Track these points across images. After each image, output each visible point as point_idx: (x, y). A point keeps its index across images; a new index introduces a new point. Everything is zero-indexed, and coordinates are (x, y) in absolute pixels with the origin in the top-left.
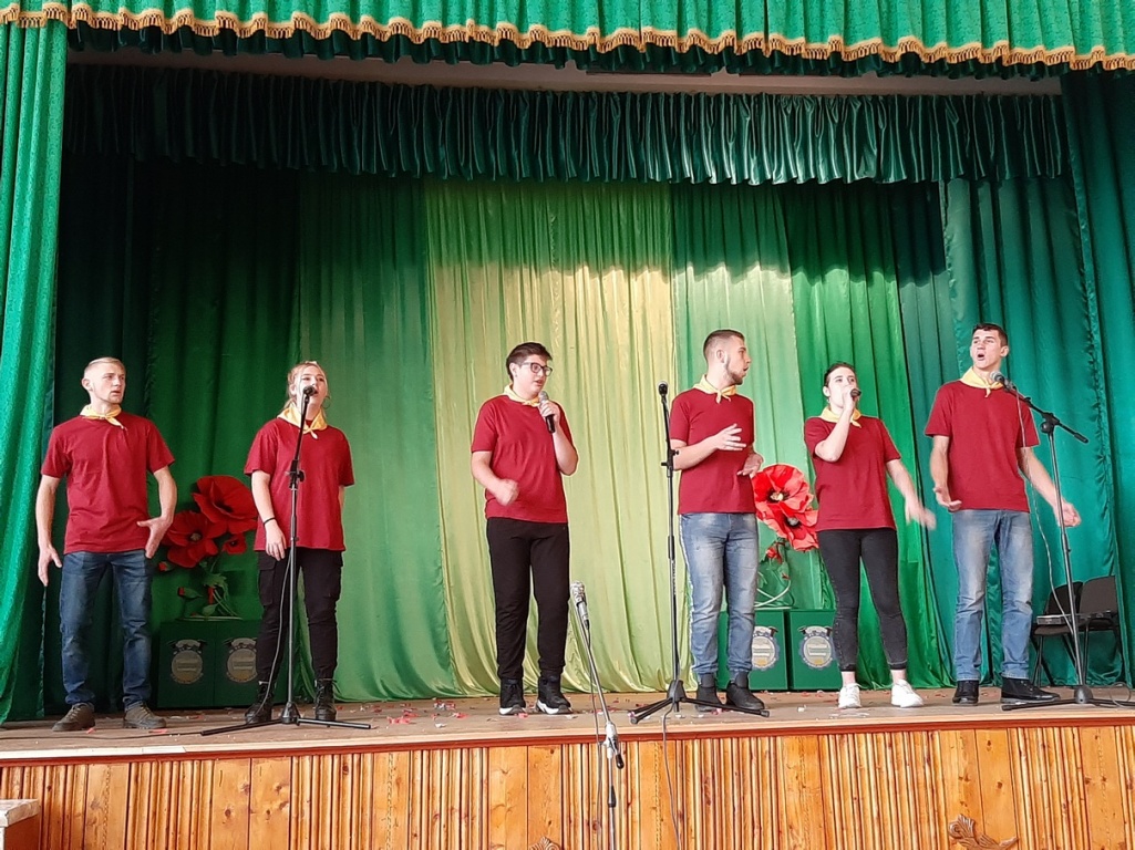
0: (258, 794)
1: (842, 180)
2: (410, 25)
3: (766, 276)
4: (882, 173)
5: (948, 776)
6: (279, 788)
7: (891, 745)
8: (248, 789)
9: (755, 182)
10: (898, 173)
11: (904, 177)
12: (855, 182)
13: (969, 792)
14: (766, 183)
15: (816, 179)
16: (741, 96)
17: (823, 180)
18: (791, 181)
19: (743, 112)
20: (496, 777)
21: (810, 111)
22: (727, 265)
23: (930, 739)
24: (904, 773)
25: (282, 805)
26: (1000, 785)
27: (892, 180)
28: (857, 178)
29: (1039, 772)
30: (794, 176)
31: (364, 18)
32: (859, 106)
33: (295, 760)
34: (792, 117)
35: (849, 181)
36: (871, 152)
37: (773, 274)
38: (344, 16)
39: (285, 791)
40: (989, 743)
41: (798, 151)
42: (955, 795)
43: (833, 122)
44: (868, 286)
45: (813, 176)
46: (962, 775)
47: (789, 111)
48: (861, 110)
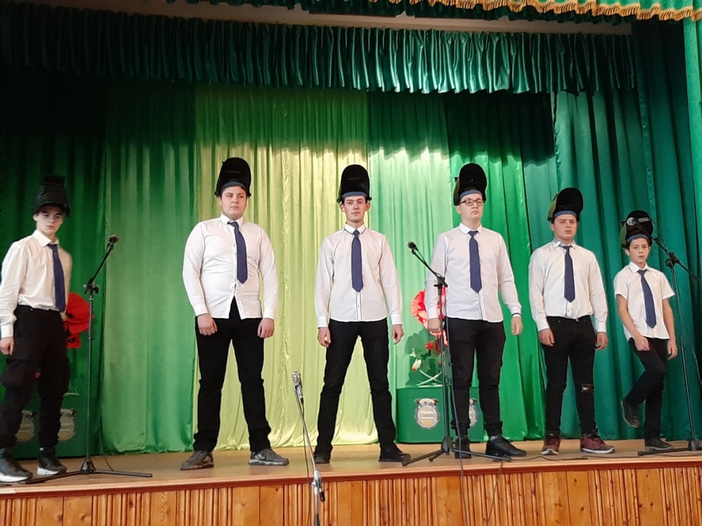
0: (68, 522)
1: (486, 90)
3: (432, 158)
4: (513, 87)
5: (547, 503)
6: (83, 518)
7: (509, 482)
9: (426, 91)
10: (524, 87)
11: (528, 89)
12: (494, 92)
13: (561, 515)
14: (434, 92)
15: (468, 90)
16: (417, 31)
17: (473, 90)
18: (451, 91)
19: (418, 42)
20: (237, 508)
21: (464, 42)
22: (407, 149)
23: (536, 478)
24: (518, 502)
26: (582, 509)
27: (519, 91)
28: (496, 89)
29: (608, 500)
30: (453, 87)
32: (497, 39)
33: (95, 498)
34: (452, 47)
35: (490, 91)
36: (506, 72)
37: (438, 154)
39: (88, 519)
40: (575, 481)
41: (455, 70)
42: (553, 517)
43: (480, 50)
44: (503, 165)
45: (466, 88)
46: (557, 502)
47: (450, 42)
48: (499, 42)
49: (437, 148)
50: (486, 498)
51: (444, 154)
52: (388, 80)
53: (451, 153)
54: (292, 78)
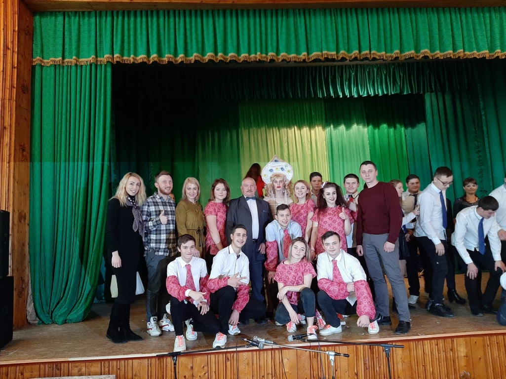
0: (196, 369)
1: (388, 94)
2: (236, 55)
3: (359, 128)
4: (402, 91)
5: (459, 356)
6: (203, 367)
7: (437, 345)
8: (192, 368)
9: (356, 96)
10: (408, 91)
11: (410, 92)
12: (392, 95)
13: (468, 362)
14: (360, 97)
15: (378, 94)
16: (350, 66)
17: (380, 94)
18: (369, 95)
19: (351, 71)
20: (285, 361)
21: (375, 70)
22: (345, 124)
23: (453, 341)
24: (443, 355)
25: (205, 374)
26: (480, 358)
27: (405, 93)
28: (393, 93)
29: (496, 353)
31: (220, 54)
32: (393, 67)
33: (209, 356)
34: (369, 72)
35: (390, 94)
36: (398, 83)
37: (361, 127)
38: (212, 54)
39: (206, 368)
40: (476, 342)
41: (371, 84)
42: (463, 364)
43: (384, 73)
44: (395, 130)
46: (465, 355)
47: (368, 70)
49: (361, 123)
50: (424, 353)
51: (364, 126)
52: (336, 92)
53: (368, 125)
54: (287, 95)
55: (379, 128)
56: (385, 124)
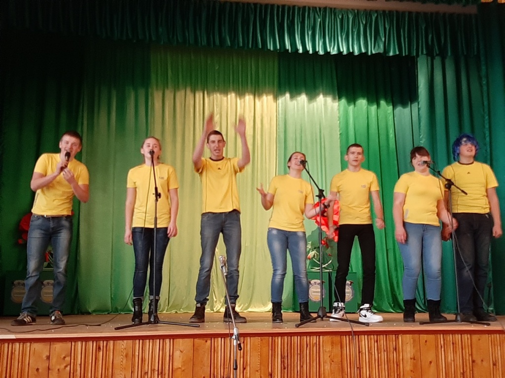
0: (54, 360)
1: (366, 53)
3: (325, 101)
4: (386, 50)
5: (405, 357)
6: (65, 358)
7: (377, 341)
8: (48, 358)
9: (321, 53)
10: (395, 51)
11: (397, 53)
12: (372, 55)
13: (415, 366)
14: (327, 54)
15: (353, 52)
16: (316, 8)
17: (356, 53)
18: (340, 53)
19: (317, 16)
20: (177, 354)
21: (351, 17)
22: (307, 94)
23: (397, 339)
24: (384, 356)
25: (66, 366)
26: (431, 362)
27: (391, 54)
28: (374, 52)
29: (450, 357)
30: (342, 50)
32: (376, 15)
33: (73, 344)
34: (342, 20)
35: (369, 54)
36: (381, 40)
37: (329, 99)
39: (68, 359)
40: (426, 341)
41: (344, 36)
42: (408, 367)
43: (362, 23)
44: (378, 108)
45: (351, 51)
46: (412, 357)
47: (340, 17)
48: (377, 18)
49: (329, 94)
51: (334, 99)
52: (293, 44)
53: (340, 98)
54: (222, 41)
55: (355, 104)
56: (364, 99)
